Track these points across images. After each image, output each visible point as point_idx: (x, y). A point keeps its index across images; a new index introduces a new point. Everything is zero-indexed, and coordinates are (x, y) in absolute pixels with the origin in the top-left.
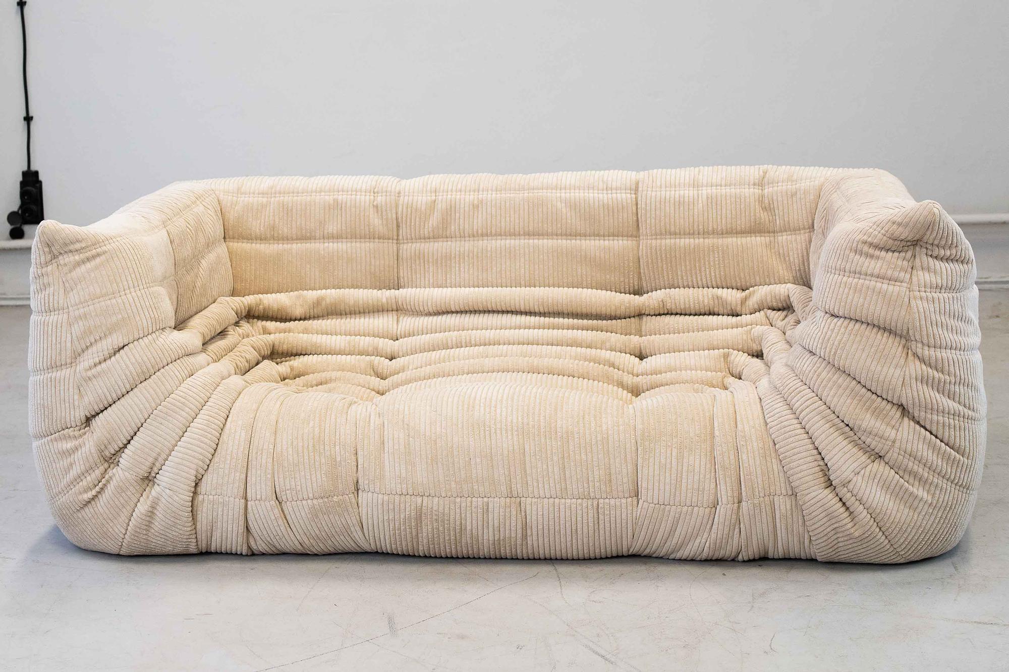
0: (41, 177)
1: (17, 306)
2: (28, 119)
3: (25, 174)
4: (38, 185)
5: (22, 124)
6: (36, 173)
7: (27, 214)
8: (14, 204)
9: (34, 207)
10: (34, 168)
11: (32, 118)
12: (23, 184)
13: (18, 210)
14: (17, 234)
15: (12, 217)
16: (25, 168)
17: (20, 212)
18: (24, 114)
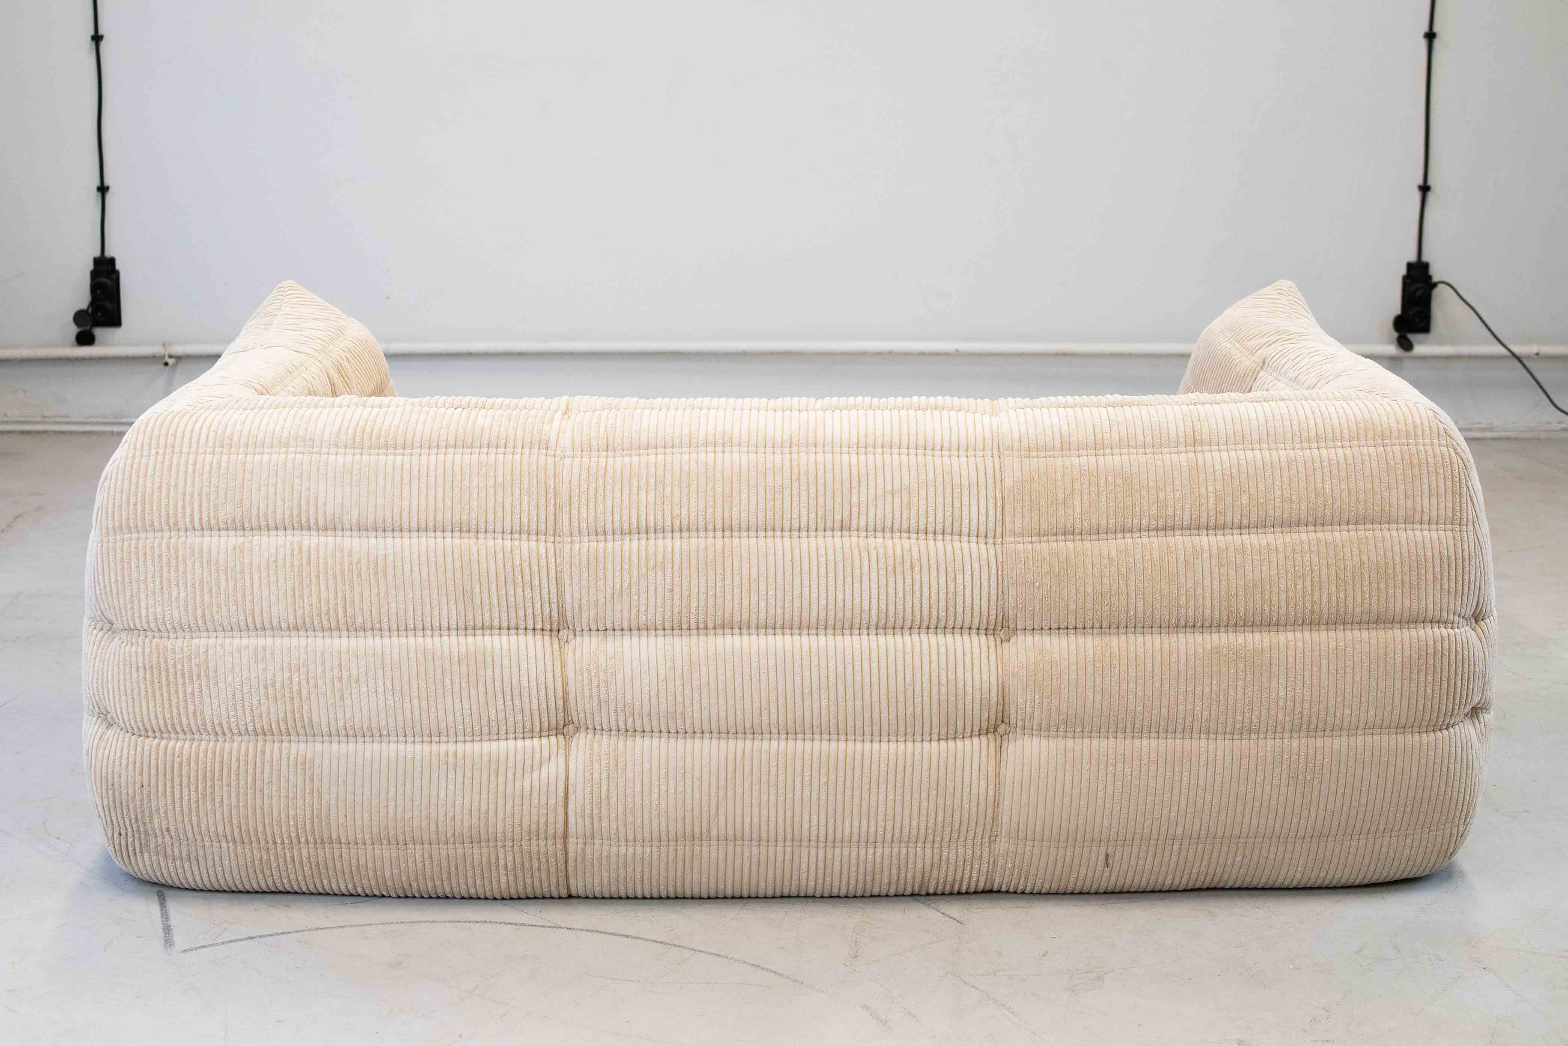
0: (119, 266)
1: (84, 433)
2: (103, 189)
3: (97, 261)
4: (114, 276)
5: (95, 196)
6: (112, 261)
7: (99, 314)
8: (82, 299)
9: (108, 305)
10: (108, 254)
11: (108, 188)
12: (94, 274)
13: (88, 307)
14: (85, 339)
15: (79, 317)
16: (97, 253)
17: (90, 310)
18: (98, 183)
